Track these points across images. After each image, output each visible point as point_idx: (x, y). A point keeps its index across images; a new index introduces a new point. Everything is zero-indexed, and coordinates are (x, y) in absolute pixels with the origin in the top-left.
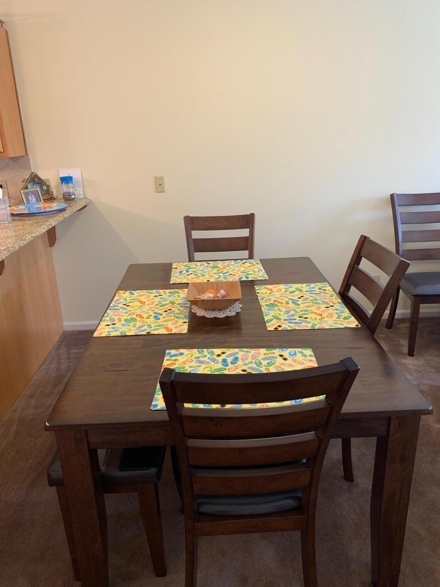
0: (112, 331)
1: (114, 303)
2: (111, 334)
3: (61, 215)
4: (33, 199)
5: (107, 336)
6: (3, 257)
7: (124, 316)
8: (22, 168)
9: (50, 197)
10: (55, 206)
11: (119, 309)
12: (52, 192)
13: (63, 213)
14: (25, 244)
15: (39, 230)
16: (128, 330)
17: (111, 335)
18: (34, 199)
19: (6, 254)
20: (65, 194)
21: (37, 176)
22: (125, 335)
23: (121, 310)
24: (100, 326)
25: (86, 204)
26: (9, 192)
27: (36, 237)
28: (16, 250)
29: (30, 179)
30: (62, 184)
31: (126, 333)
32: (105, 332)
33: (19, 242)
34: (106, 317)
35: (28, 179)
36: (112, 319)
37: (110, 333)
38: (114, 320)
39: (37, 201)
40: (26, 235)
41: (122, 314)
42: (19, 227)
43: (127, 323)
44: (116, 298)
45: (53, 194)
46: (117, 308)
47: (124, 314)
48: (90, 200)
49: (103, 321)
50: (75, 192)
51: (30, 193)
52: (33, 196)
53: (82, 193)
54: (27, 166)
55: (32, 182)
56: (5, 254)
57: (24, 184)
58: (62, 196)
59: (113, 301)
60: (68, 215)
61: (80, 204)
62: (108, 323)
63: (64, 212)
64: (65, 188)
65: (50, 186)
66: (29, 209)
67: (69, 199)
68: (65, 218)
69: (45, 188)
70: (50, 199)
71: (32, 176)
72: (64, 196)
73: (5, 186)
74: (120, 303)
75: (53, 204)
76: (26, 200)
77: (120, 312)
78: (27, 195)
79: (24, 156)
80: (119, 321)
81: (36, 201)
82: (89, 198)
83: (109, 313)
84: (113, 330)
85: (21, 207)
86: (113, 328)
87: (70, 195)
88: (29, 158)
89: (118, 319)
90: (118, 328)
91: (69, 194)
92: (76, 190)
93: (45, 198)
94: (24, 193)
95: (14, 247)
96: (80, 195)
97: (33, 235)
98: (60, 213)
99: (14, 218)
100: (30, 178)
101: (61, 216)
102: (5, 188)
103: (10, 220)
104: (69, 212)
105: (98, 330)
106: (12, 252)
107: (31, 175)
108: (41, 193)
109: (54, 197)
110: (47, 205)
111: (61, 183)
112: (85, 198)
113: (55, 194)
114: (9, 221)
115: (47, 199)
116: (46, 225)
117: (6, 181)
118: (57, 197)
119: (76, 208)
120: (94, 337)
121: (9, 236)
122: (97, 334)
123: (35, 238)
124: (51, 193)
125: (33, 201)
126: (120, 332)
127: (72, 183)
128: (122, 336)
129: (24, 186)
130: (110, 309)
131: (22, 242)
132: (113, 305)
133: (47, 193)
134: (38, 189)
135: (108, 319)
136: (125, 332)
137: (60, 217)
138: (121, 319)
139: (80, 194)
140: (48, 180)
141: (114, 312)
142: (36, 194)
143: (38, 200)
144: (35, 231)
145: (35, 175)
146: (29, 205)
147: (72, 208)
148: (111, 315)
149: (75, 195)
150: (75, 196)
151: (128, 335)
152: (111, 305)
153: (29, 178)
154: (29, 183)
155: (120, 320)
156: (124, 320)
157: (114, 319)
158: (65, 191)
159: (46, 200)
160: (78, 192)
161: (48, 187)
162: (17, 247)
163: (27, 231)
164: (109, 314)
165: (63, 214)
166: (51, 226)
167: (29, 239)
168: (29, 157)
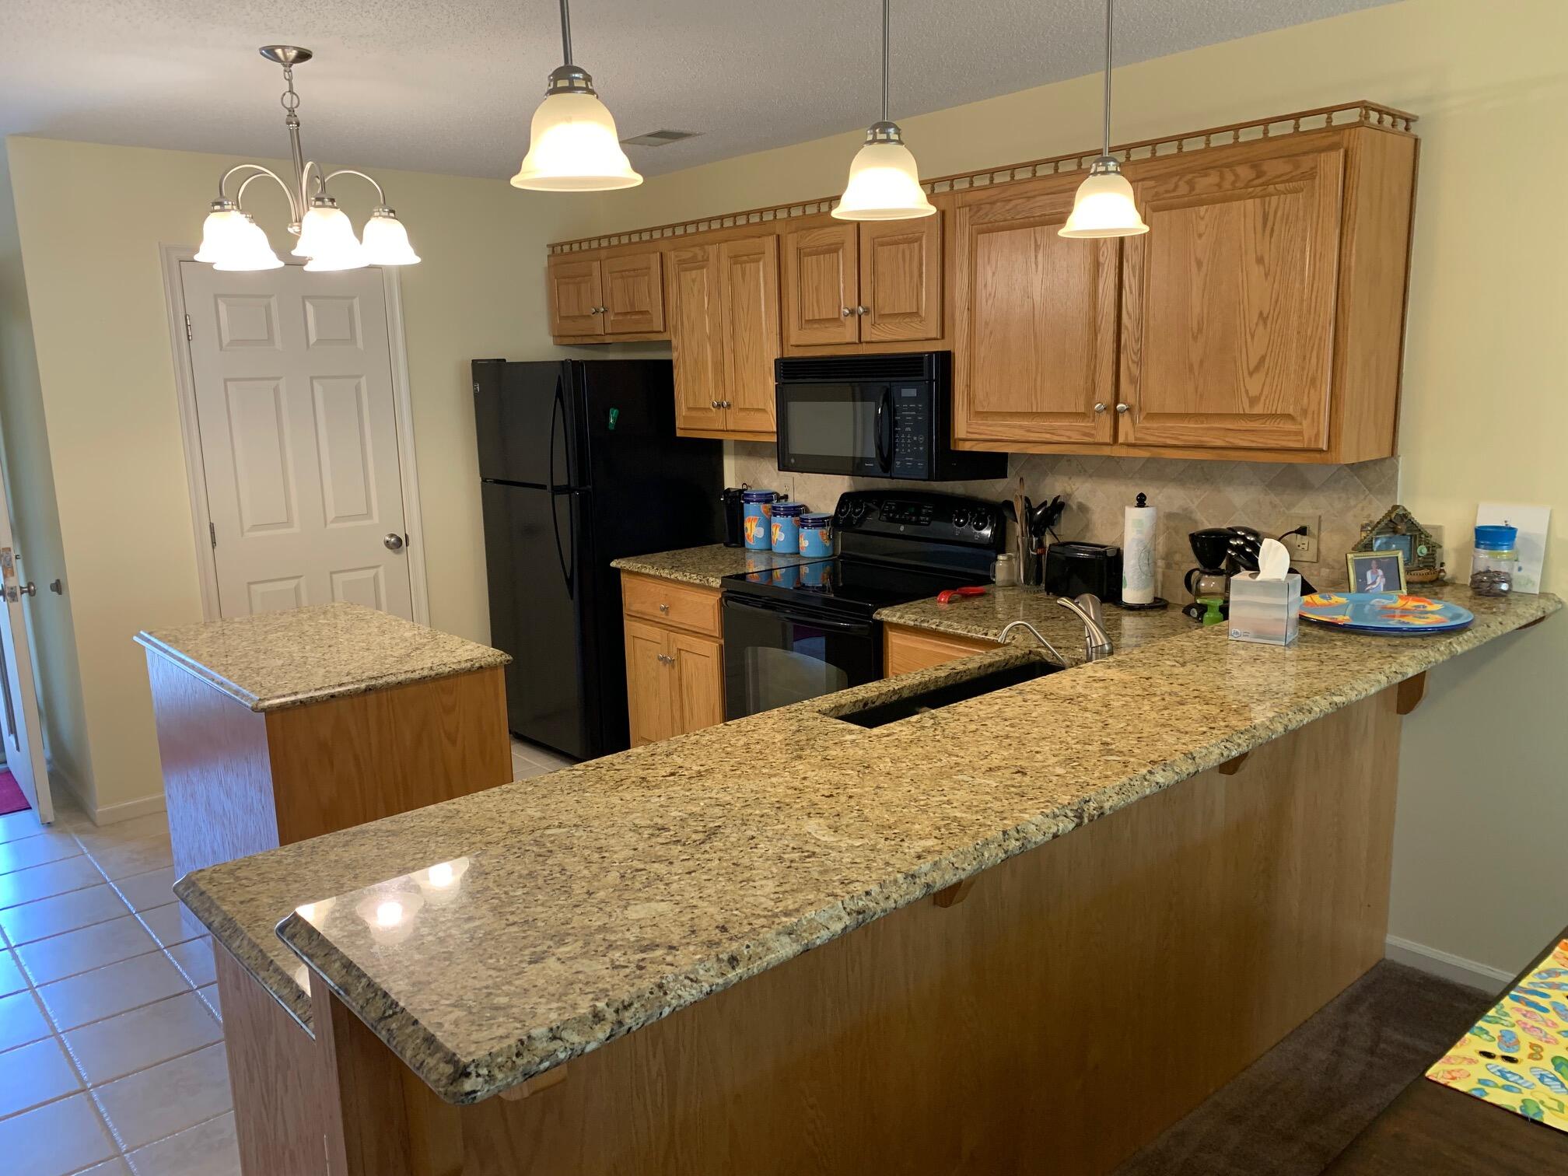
0: (1496, 1086)
1: (1537, 980)
2: (1487, 1094)
3: (1443, 644)
4: (1378, 580)
5: (1474, 1093)
6: (1233, 754)
7: (1556, 1042)
8: (1370, 490)
9: (1434, 577)
10: (1434, 612)
11: (1545, 1010)
12: (1442, 564)
13: (1451, 640)
14: (1305, 722)
15: (1360, 686)
16: (1555, 1105)
17: (1486, 1098)
18: (1381, 581)
19: (1245, 744)
20: (1479, 577)
21: (1406, 517)
22: (1537, 1119)
23: (1552, 1016)
24: (1461, 1045)
25: (1540, 614)
26: (1321, 548)
27: (1344, 707)
28: (1273, 737)
29: (1383, 524)
30: (1477, 545)
31: (1541, 1112)
32: (1469, 1075)
33: (1290, 716)
34: (1489, 1022)
35: (1379, 523)
36: (1508, 1036)
37: (1487, 1089)
38: (1515, 1043)
39: (1388, 587)
40: (1317, 697)
41: (1552, 1032)
42: (1306, 664)
43: (1558, 1075)
44: (1548, 963)
45: (1443, 571)
46: (1542, 1004)
47: (1559, 1037)
48: (1560, 602)
49: (1475, 1030)
50: (1515, 573)
51: (1374, 562)
52: (1380, 572)
53: (1537, 579)
54: (1388, 485)
55: (1387, 532)
56: (1239, 745)
57: (1364, 534)
58: (1470, 580)
59: (1536, 971)
60: (1466, 648)
61: (1518, 616)
62: (1491, 1048)
63: (1455, 638)
64: (1485, 559)
65: (1440, 547)
66: (1359, 607)
67: (1489, 592)
68: (1452, 657)
69: (1423, 550)
70: (1432, 582)
71: (1393, 516)
72: (1473, 582)
73: (1316, 532)
74: (1558, 986)
75: (1430, 604)
76: (1358, 581)
77: (1545, 1022)
78: (1362, 567)
79: (1386, 458)
80: (1531, 1056)
81: (1384, 586)
82: (1559, 595)
83: (1506, 1010)
84: (1501, 1082)
85: (1338, 599)
86: (1503, 1074)
87: (1494, 582)
88: (1397, 466)
89: (1532, 1046)
90: (1520, 1081)
91: (1494, 577)
92: (1520, 569)
93: (1415, 578)
94: (1357, 563)
95: (1272, 727)
96: (1530, 585)
97: (1336, 699)
98: (1443, 639)
99: (1308, 630)
100: (1386, 521)
101: (1442, 648)
102: (1313, 536)
103: (1293, 637)
104: (1476, 637)
105: (1450, 1057)
106: (1260, 741)
107: (1390, 512)
108: (1405, 564)
109: (1445, 579)
110: (1411, 604)
111: (1474, 545)
112: (1543, 595)
113: (1450, 569)
114: (1289, 640)
115: (1422, 583)
116: (1387, 671)
117: (1320, 517)
118: (1453, 578)
119: (1500, 626)
120: (1427, 1079)
121: (1270, 690)
122: (1441, 1074)
123: (1338, 709)
124: (1438, 567)
125: (1374, 586)
126: (1523, 1101)
127: (1510, 547)
128: (1525, 1118)
129: (1362, 540)
130: (1516, 999)
131: (1299, 717)
132: (1531, 987)
133: (1425, 566)
134: (1400, 555)
135: (1495, 1030)
136: (1541, 1107)
137: (1436, 653)
138: (1542, 1050)
139: (1529, 581)
140: (1438, 529)
141: (1525, 1015)
142: (1389, 568)
143: (1392, 584)
144: (1346, 689)
145: (1401, 513)
146: (1361, 596)
147: (1488, 626)
148: (1513, 1020)
149: (1513, 583)
150: (1510, 586)
151: (1546, 1122)
152: (1523, 983)
153: (1381, 521)
154: (1378, 534)
155: (1536, 1053)
156: (1553, 1060)
157: (1518, 1042)
158: (1482, 568)
159: (1416, 588)
160: (1527, 575)
161: (1434, 548)
162: (1281, 729)
163: (1325, 681)
164: (1506, 1014)
165: (1450, 643)
166: (1400, 676)
167: (1321, 711)
168: (1398, 461)
